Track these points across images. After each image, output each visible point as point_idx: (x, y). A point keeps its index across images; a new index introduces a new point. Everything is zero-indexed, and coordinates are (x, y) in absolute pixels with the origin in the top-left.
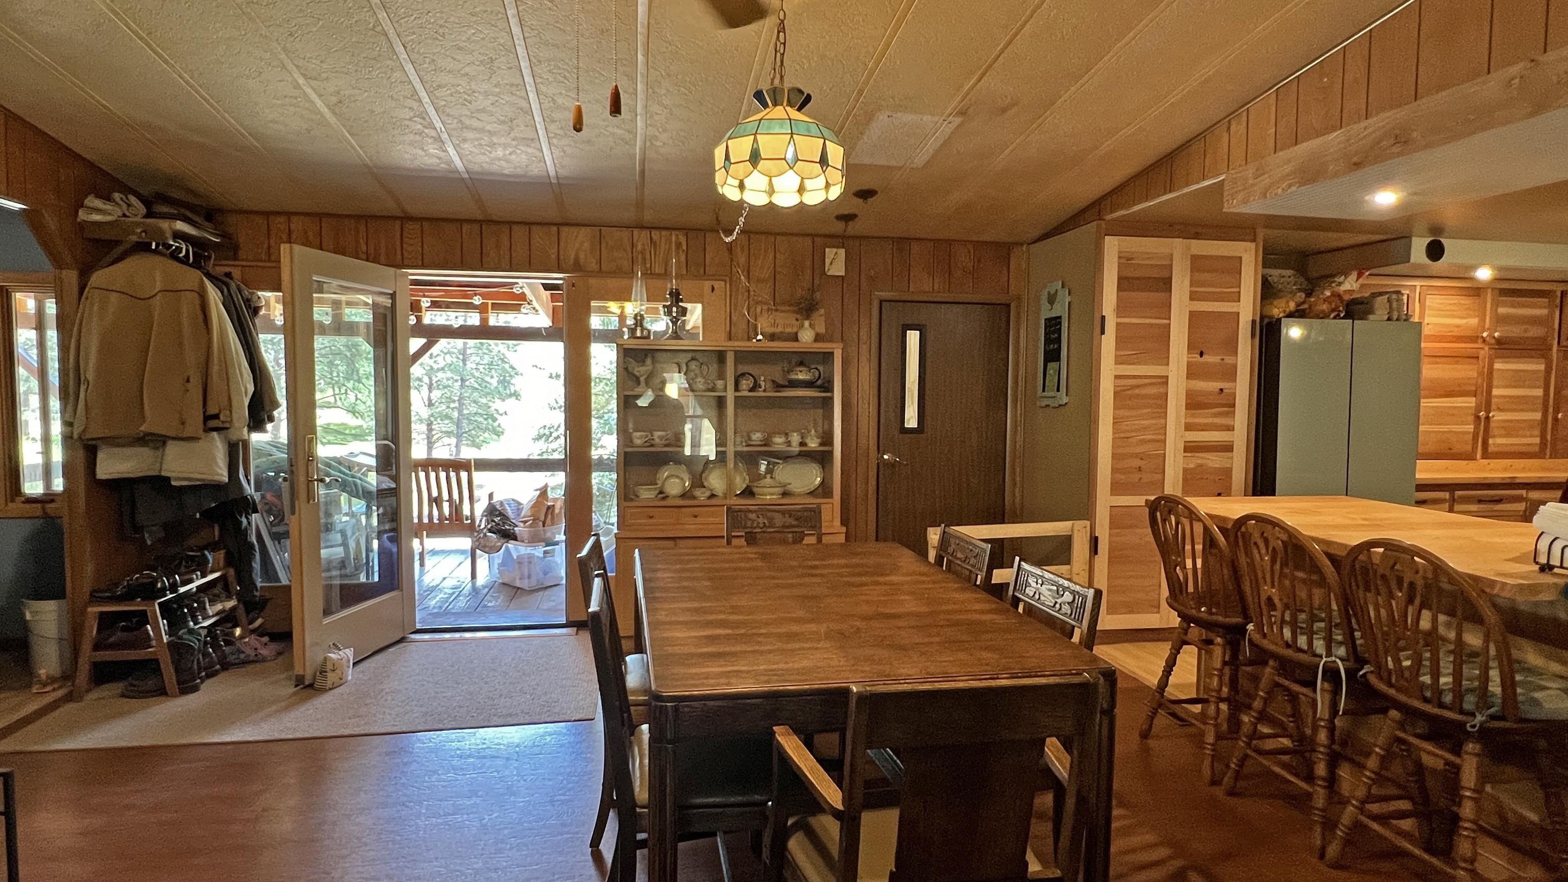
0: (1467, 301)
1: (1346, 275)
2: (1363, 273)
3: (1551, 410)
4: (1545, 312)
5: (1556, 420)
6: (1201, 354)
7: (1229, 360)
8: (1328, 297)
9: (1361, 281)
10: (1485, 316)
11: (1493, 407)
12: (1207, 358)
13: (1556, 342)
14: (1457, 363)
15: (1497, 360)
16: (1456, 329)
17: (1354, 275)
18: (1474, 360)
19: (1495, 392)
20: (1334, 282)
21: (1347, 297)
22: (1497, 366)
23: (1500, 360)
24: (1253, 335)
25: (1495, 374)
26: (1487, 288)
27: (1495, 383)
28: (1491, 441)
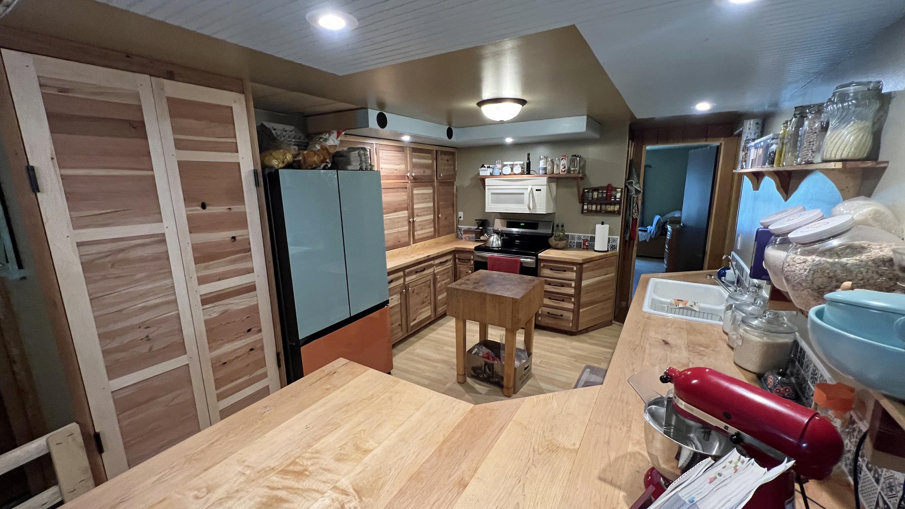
0: (399, 154)
1: (330, 133)
2: (341, 133)
3: (436, 213)
4: (430, 161)
5: (438, 217)
6: (204, 206)
7: (236, 208)
8: (318, 150)
9: (339, 138)
10: (407, 163)
11: (415, 215)
12: (209, 210)
13: (436, 178)
14: (397, 192)
15: (414, 189)
16: (396, 171)
17: (335, 134)
18: (405, 190)
19: (416, 206)
20: (321, 138)
21: (332, 151)
22: (415, 192)
23: (416, 188)
24: (257, 184)
25: (415, 197)
26: (406, 147)
27: (415, 201)
28: (416, 233)
